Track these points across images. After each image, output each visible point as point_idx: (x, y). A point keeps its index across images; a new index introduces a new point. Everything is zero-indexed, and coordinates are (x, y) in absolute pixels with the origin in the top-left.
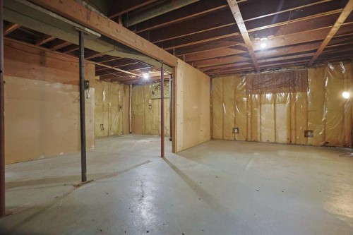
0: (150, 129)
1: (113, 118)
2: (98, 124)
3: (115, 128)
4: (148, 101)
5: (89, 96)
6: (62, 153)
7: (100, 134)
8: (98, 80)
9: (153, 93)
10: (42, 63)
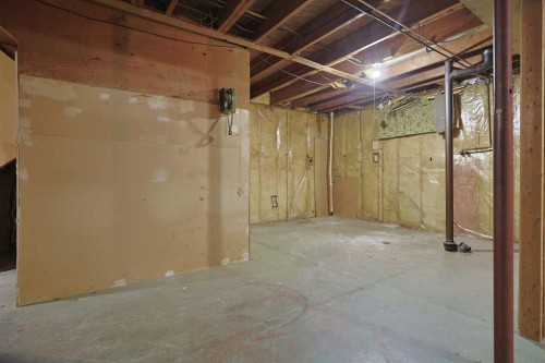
0: (375, 208)
1: (296, 182)
2: (267, 194)
3: (300, 204)
4: (370, 145)
5: (235, 129)
6: (170, 274)
7: (271, 215)
8: (266, 106)
9: (384, 125)
10: (119, 46)
